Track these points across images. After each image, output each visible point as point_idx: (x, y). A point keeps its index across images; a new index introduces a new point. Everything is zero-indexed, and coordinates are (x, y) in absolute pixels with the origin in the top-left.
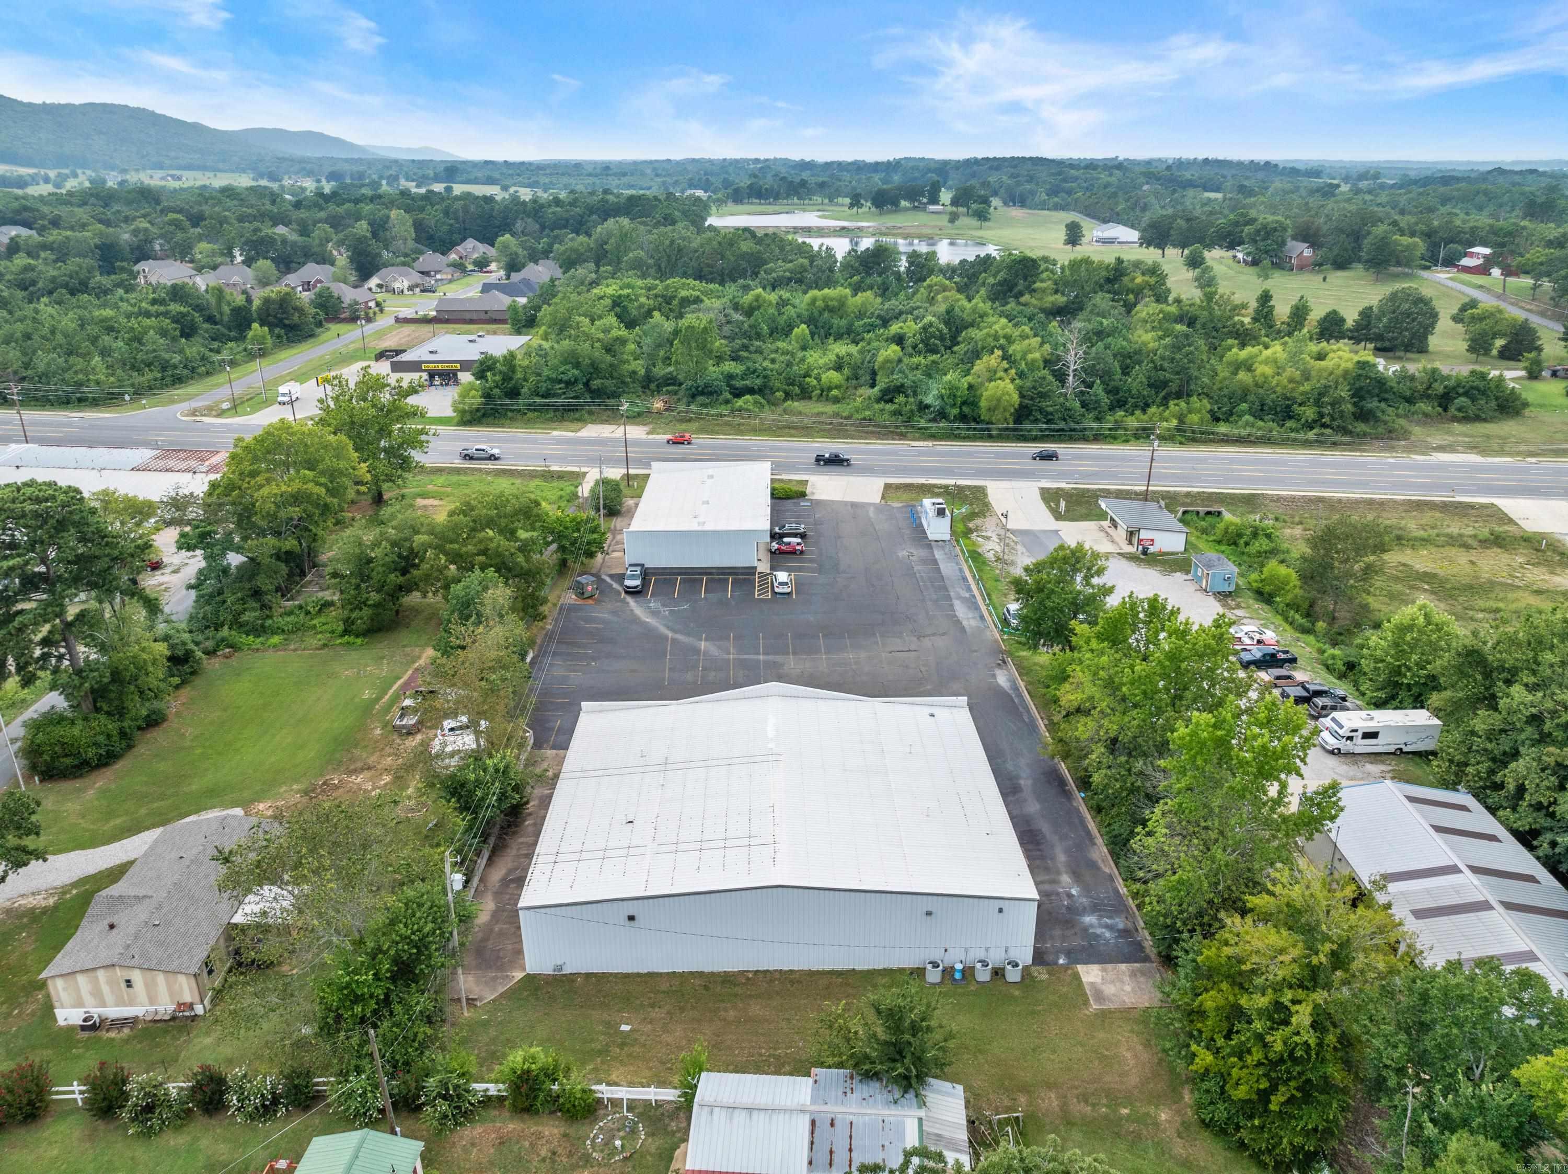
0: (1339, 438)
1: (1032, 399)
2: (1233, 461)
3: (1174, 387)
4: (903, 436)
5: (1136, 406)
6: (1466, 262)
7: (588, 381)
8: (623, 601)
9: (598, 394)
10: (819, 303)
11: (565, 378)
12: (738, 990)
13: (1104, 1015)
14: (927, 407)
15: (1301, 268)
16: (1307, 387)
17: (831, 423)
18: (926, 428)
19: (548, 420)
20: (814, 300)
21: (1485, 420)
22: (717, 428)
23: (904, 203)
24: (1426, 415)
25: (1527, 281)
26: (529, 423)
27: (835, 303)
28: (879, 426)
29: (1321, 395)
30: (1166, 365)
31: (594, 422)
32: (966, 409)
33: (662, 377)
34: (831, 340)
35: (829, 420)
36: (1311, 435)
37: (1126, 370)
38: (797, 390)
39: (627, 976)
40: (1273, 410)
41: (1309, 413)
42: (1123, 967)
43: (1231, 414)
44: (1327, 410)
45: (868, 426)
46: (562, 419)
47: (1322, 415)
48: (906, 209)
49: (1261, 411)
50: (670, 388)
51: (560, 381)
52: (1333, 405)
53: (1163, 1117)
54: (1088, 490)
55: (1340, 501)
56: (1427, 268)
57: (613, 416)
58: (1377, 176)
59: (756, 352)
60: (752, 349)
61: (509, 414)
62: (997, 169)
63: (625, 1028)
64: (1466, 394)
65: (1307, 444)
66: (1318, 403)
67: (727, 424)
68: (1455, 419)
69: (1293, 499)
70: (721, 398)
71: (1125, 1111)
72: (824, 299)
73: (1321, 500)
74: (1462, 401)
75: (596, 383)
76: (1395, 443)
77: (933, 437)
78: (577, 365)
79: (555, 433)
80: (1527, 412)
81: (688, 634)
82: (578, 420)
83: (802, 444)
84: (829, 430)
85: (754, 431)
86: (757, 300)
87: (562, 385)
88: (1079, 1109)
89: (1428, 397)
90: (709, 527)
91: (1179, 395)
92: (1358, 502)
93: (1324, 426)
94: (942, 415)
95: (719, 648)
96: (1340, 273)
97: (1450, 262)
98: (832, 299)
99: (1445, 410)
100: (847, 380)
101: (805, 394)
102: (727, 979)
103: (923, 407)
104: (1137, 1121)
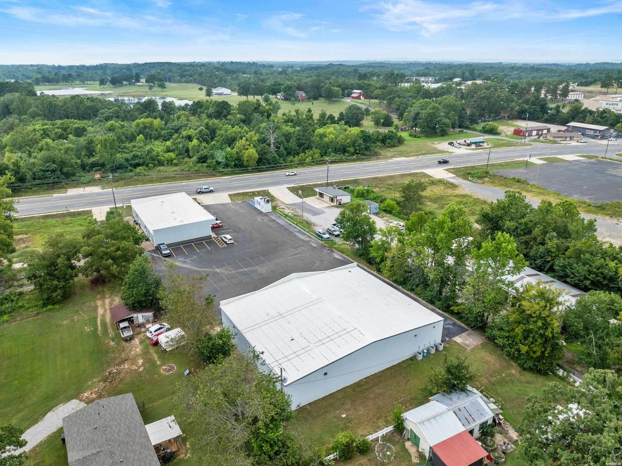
0: (363, 157)
1: (262, 155)
2: (339, 169)
3: (306, 145)
4: (214, 176)
5: (294, 154)
6: (353, 95)
7: (61, 169)
8: (165, 261)
9: (67, 175)
10: (141, 125)
11: (50, 169)
12: (364, 387)
13: (473, 350)
14: (220, 163)
15: (303, 100)
16: (348, 141)
17: (182, 174)
18: (223, 172)
19: (45, 190)
20: (138, 125)
21: (396, 146)
22: (133, 183)
23: (125, 83)
24: (380, 147)
25: (377, 101)
26: (35, 193)
27: (149, 125)
28: (203, 173)
29: (354, 143)
30: (301, 138)
31: (70, 187)
32: (237, 162)
33: (90, 164)
34: (153, 140)
35: (181, 173)
36: (354, 157)
37: (288, 141)
38: (157, 162)
39: (323, 398)
40: (339, 150)
41: (352, 150)
42: (463, 334)
43: (326, 153)
44: (358, 148)
45: (199, 173)
46: (53, 189)
47: (356, 150)
48: (126, 85)
49: (336, 151)
50: (96, 168)
51: (48, 171)
52: (359, 146)
53: (513, 372)
54: (303, 186)
55: (381, 177)
56: (343, 98)
57: (78, 184)
58: (292, 67)
59: (124, 148)
60: (122, 147)
61: (23, 190)
62: (153, 67)
63: (344, 416)
64: (389, 138)
65: (354, 160)
66: (354, 146)
67: (136, 180)
68: (388, 147)
69: (368, 179)
70: (128, 169)
71: (504, 375)
72: (143, 123)
73: (376, 178)
74: (388, 141)
75: (65, 170)
76: (378, 157)
77: (226, 174)
78: (54, 162)
79: (54, 195)
80: (405, 142)
81: (206, 268)
82: (62, 188)
83: (176, 184)
84: (183, 177)
85: (152, 181)
86: (112, 126)
87: (50, 173)
88: (493, 379)
89: (378, 140)
90: (186, 222)
91: (307, 148)
92: (386, 177)
93: (357, 154)
94: (227, 166)
95: (225, 270)
96: (316, 101)
97: (349, 95)
98: (147, 123)
99: (385, 144)
100: (177, 156)
101: (161, 163)
102: (358, 384)
103: (218, 163)
104: (508, 376)
